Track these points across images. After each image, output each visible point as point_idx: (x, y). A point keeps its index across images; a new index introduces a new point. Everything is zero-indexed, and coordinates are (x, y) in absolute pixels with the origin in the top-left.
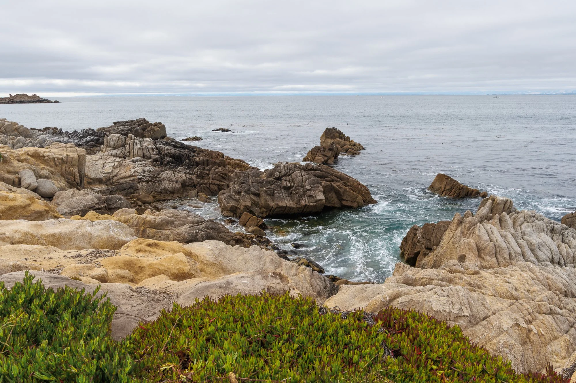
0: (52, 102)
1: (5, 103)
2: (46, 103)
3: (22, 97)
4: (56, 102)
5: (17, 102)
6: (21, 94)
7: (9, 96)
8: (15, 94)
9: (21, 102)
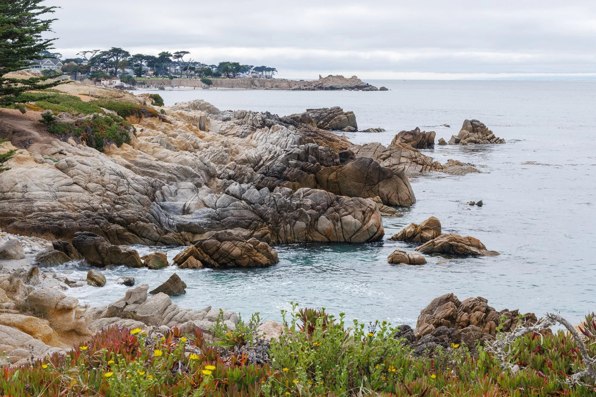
0: (376, 90)
1: (309, 89)
2: (367, 90)
3: (336, 79)
4: (383, 89)
5: (326, 89)
6: (335, 75)
7: (318, 78)
8: (327, 76)
9: (332, 88)
